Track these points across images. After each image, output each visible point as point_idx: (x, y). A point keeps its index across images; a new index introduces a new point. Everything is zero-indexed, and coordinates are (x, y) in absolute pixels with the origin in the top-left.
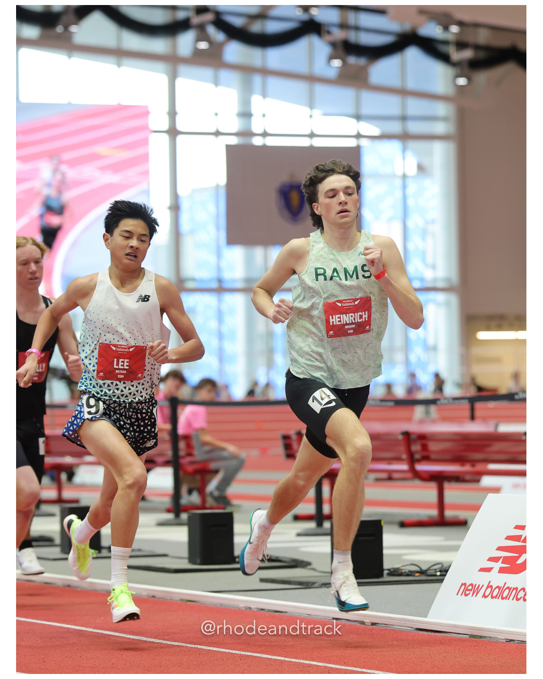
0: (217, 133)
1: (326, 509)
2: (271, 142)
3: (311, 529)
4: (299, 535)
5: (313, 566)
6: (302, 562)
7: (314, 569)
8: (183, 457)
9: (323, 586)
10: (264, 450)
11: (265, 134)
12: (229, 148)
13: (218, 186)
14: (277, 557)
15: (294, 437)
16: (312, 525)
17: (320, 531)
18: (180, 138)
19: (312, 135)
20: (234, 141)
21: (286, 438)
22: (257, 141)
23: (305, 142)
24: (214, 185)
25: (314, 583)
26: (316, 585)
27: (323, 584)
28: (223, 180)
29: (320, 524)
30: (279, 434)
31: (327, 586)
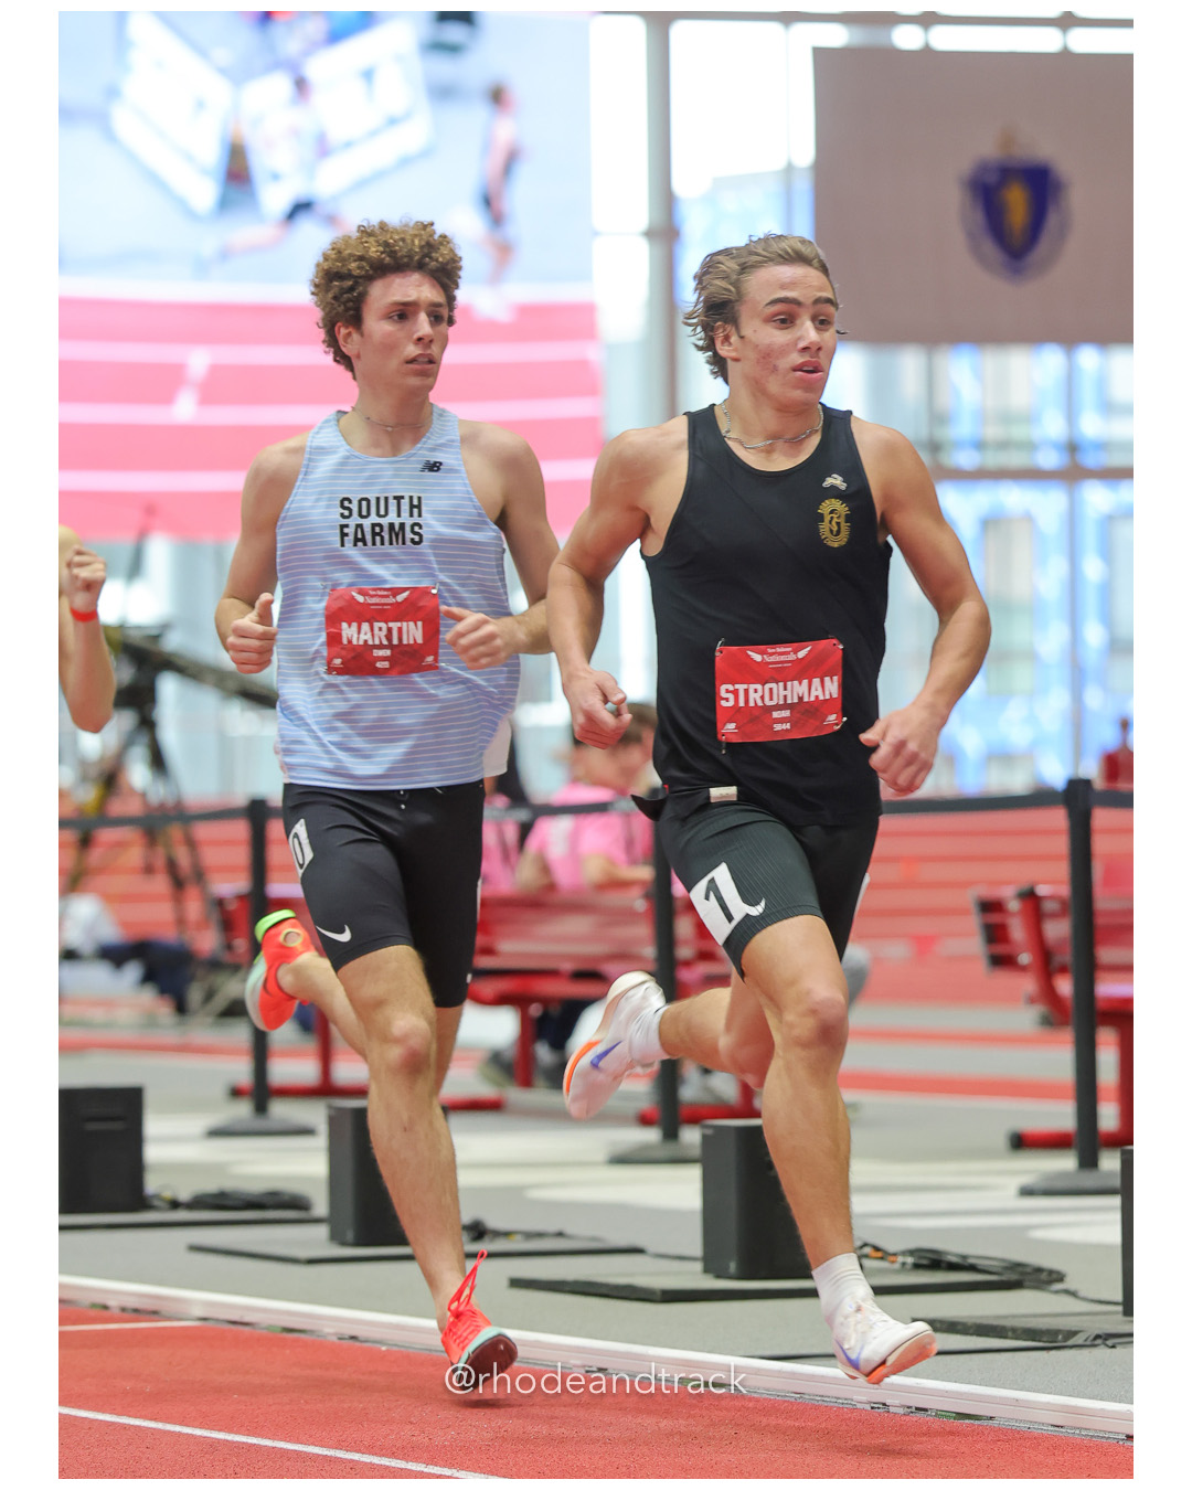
0: (788, 18)
1: (1108, 1118)
2: (946, 39)
3: (1063, 1175)
4: (1027, 1192)
5: (1068, 1284)
6: (1039, 1270)
7: (1073, 1294)
8: (687, 964)
9: (1099, 1341)
10: (924, 944)
11: (928, 20)
12: (820, 55)
13: (790, 169)
14: (964, 1257)
15: (1014, 905)
16: (1066, 1162)
17: (1089, 1179)
18: (678, 30)
19: (1067, 21)
20: (837, 37)
21: (990, 907)
22: (907, 38)
23: (1046, 41)
24: (780, 165)
25: (1073, 1333)
26: (1078, 1340)
27: (1098, 1337)
28: (804, 152)
29: (1089, 1161)
30: (970, 897)
31: (1110, 1342)
